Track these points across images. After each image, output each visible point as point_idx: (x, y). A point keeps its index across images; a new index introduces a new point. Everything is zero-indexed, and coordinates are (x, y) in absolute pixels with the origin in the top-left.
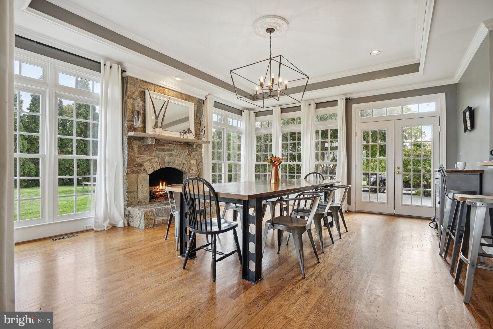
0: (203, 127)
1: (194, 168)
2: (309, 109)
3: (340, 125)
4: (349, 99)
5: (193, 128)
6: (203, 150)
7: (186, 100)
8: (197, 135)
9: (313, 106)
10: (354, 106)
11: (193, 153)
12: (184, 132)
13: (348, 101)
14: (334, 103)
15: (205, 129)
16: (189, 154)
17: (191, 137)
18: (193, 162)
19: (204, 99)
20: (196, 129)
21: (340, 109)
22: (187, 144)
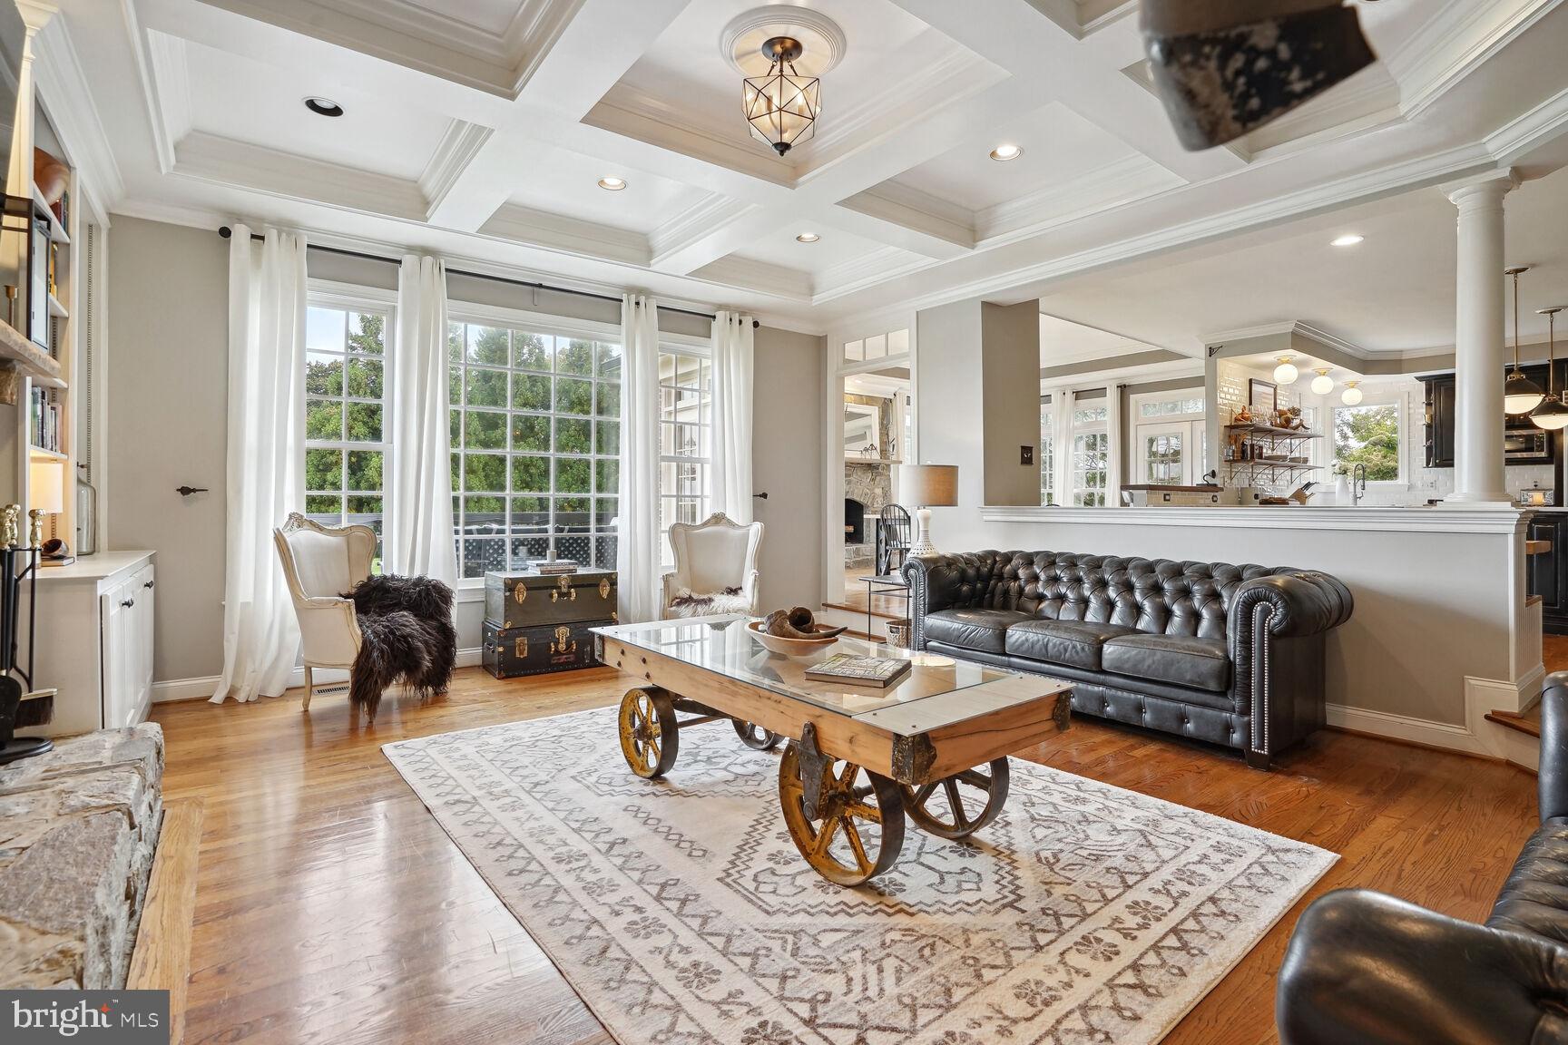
0: (891, 439)
1: (880, 500)
2: (1063, 400)
3: (1110, 425)
4: (1125, 386)
5: (877, 443)
6: (892, 474)
7: (867, 404)
8: (884, 452)
9: (1070, 397)
10: (1133, 398)
11: (878, 478)
12: (866, 450)
13: (1124, 389)
14: (1101, 392)
15: (894, 442)
16: (873, 480)
17: (875, 456)
18: (878, 491)
19: (892, 397)
20: (882, 442)
21: (1111, 400)
22: (870, 467)
